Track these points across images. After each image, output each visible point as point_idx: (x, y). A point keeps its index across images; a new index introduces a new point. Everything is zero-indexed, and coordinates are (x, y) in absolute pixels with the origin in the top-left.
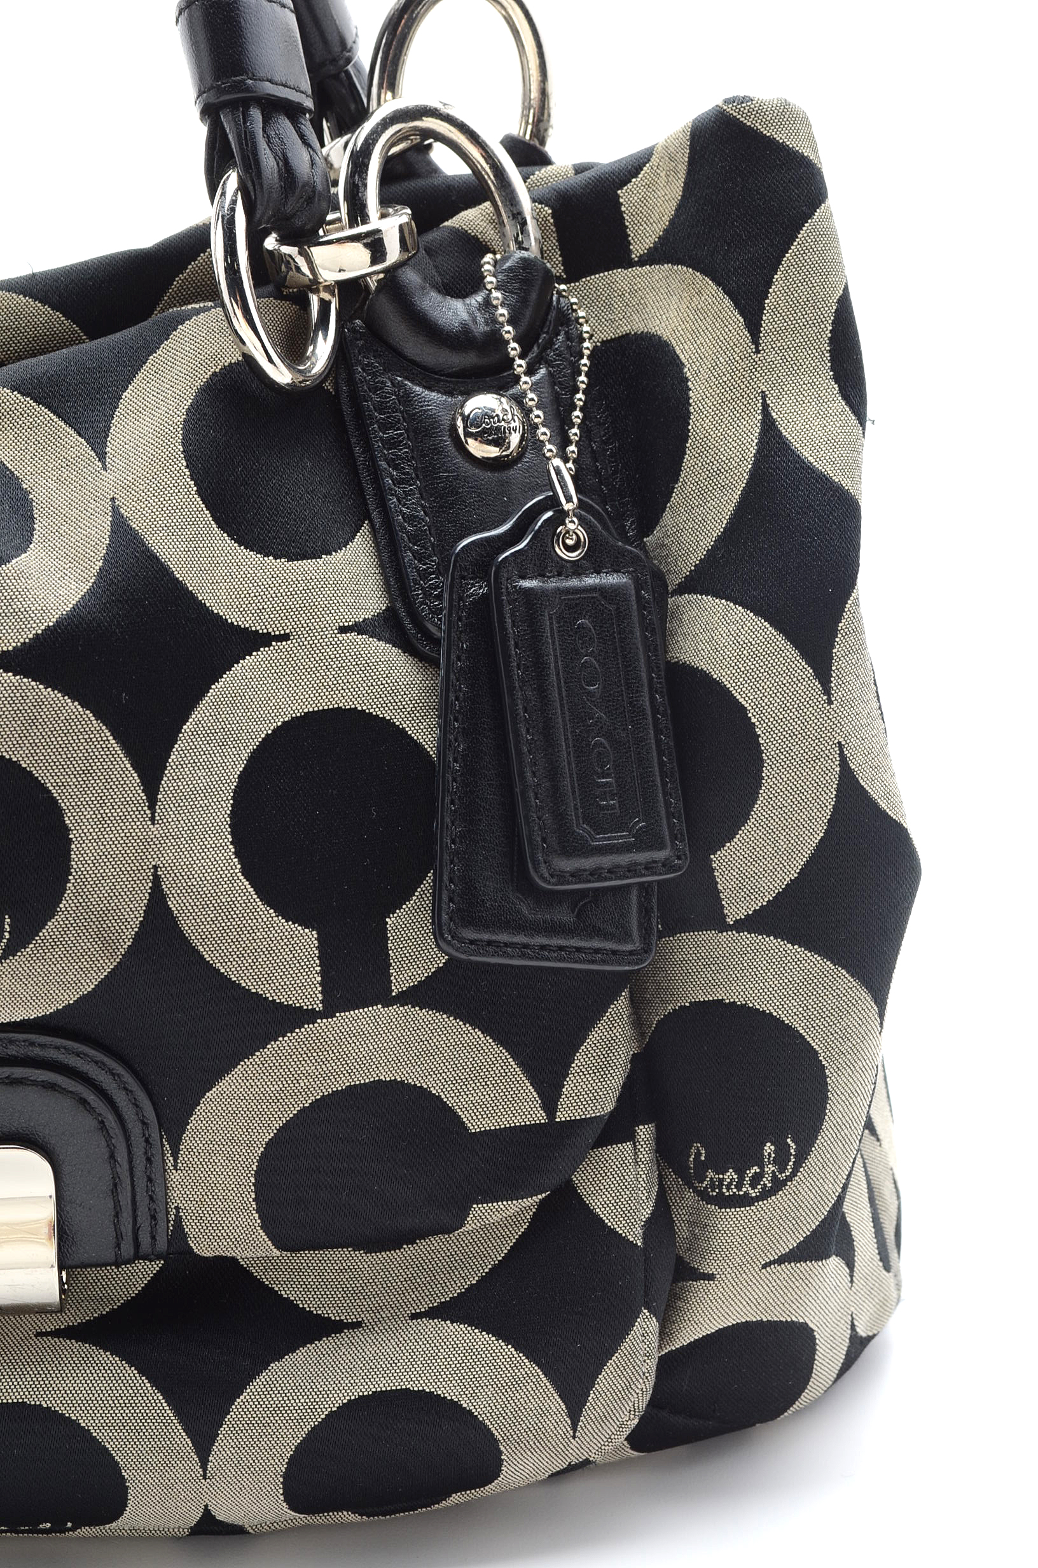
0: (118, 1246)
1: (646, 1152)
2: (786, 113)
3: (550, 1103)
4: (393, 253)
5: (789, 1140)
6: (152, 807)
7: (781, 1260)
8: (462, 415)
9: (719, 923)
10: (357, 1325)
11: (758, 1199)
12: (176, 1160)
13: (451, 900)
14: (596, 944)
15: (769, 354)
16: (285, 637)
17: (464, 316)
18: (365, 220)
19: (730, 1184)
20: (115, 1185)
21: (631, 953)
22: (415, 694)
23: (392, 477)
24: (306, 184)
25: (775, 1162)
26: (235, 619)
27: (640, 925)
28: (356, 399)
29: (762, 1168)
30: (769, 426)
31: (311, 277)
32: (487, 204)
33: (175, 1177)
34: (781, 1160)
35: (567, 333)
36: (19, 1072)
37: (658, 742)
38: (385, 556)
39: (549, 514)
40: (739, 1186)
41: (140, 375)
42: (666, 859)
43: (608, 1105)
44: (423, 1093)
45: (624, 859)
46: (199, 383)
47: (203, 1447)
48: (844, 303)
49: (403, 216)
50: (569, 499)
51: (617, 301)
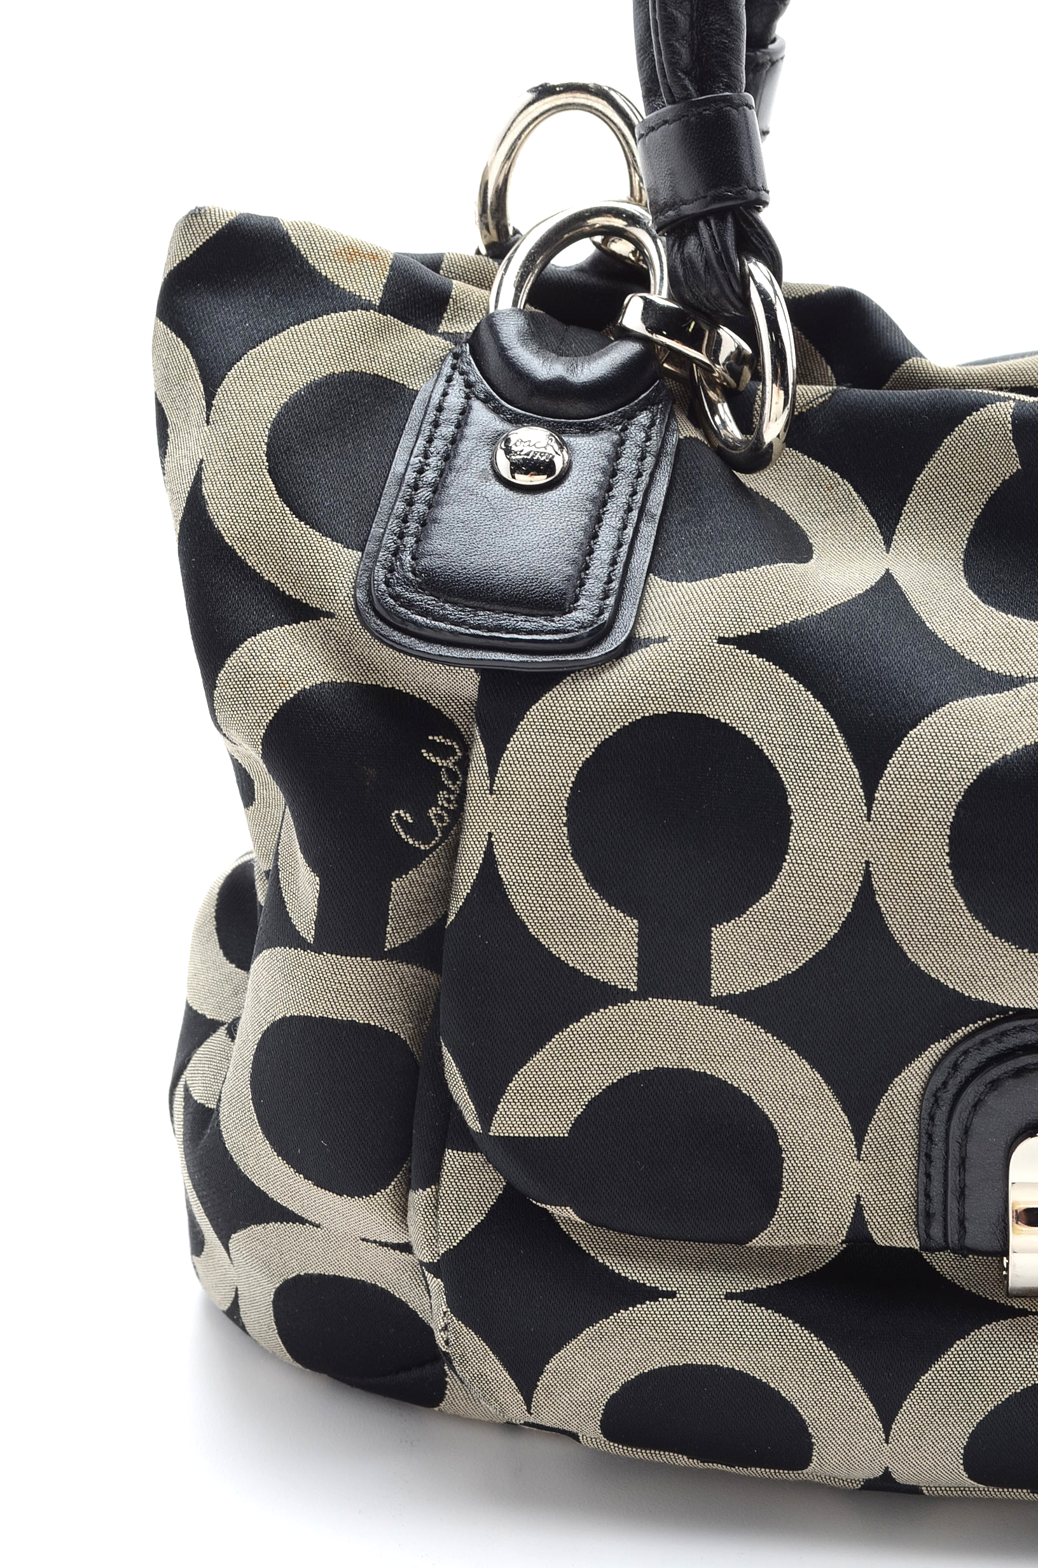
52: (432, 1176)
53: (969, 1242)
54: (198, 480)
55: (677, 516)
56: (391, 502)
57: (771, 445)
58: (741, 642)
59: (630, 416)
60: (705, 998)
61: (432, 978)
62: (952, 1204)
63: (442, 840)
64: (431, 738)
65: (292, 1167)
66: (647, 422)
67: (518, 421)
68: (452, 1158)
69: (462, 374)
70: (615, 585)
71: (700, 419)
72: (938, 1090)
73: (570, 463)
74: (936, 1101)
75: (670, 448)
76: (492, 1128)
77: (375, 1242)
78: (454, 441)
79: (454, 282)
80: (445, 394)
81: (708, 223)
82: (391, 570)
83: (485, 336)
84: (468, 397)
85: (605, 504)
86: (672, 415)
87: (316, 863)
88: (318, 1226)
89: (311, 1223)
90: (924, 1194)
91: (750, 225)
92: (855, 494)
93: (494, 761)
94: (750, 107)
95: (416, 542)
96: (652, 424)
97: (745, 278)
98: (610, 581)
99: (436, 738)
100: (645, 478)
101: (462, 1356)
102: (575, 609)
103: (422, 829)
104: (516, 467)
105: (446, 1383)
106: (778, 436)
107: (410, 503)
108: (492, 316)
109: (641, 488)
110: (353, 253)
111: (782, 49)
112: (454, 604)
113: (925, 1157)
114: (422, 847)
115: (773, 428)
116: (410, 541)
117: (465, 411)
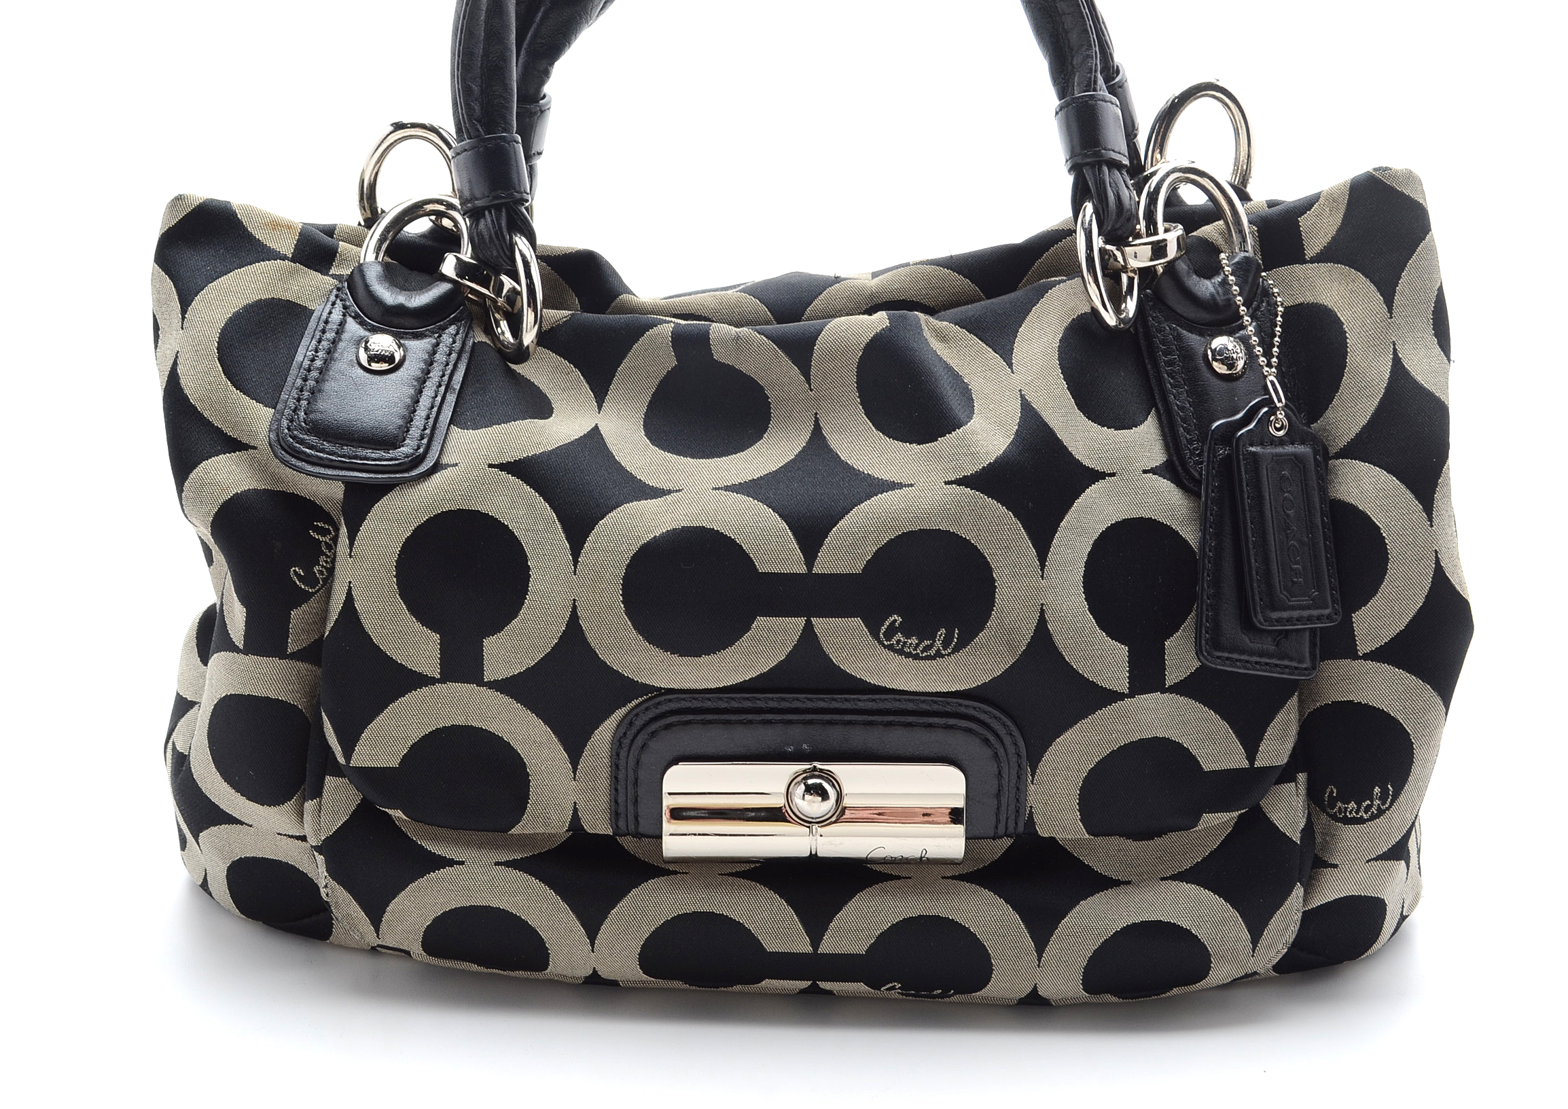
0: (996, 827)
1: (1302, 790)
2: (1410, 177)
3: (1251, 757)
4: (1172, 251)
5: (1389, 786)
6: (1042, 570)
7: (1376, 859)
8: (1211, 348)
9: (1355, 656)
10: (1128, 883)
11: (1368, 820)
12: (1033, 777)
13: (1207, 632)
14: (1286, 663)
15: (1397, 319)
16: (1113, 475)
17: (1212, 290)
18: (1156, 233)
19: (1352, 810)
20: (999, 791)
21: (1306, 669)
22: (1184, 511)
23: (1170, 383)
24: (1128, 211)
25: (1380, 799)
26: (1087, 462)
27: (1310, 652)
28: (1148, 337)
29: (1372, 802)
30: (1397, 362)
31: (1123, 264)
32: (1221, 222)
33: (1032, 788)
34: (1383, 798)
35: (1268, 302)
36: (952, 721)
37: (1325, 544)
38: (1166, 430)
39: (1266, 409)
40: (1357, 813)
41: (1028, 318)
42: (1329, 615)
43: (1283, 760)
44: (1180, 745)
45: (1306, 613)
46: (1065, 325)
47: (1041, 946)
48: (1440, 289)
49: (1179, 231)
50: (1280, 400)
51: (1296, 283)
52: (317, 793)
53: (641, 830)
54: (175, 364)
55: (469, 391)
56: (294, 378)
57: (528, 347)
58: (502, 467)
59: (444, 328)
60: (480, 683)
61: (319, 672)
62: (631, 807)
63: (323, 586)
64: (315, 523)
65: (234, 789)
66: (454, 332)
67: (374, 330)
68: (330, 781)
69: (341, 300)
70: (428, 431)
71: (489, 331)
72: (621, 738)
73: (404, 357)
74: (620, 744)
75: (468, 348)
76: (352, 762)
77: (285, 835)
78: (334, 342)
79: (340, 243)
80: (330, 313)
81: (490, 212)
82: (291, 421)
83: (357, 278)
84: (344, 315)
85: (425, 382)
86: (470, 328)
87: (243, 600)
88: (251, 826)
89: (246, 824)
90: (615, 801)
91: (517, 214)
92: (582, 377)
93: (352, 538)
94: (517, 143)
95: (308, 404)
96: (457, 333)
97: (512, 246)
98: (425, 429)
99: (319, 524)
100: (450, 367)
101: (336, 903)
102: (403, 446)
103: (310, 579)
104: (372, 359)
105: (333, 924)
106: (532, 342)
107: (305, 380)
108: (361, 265)
109: (448, 372)
110: (276, 225)
111: (549, 102)
112: (329, 442)
113: (615, 779)
114: (310, 590)
115: (529, 337)
116: (304, 403)
117: (342, 324)
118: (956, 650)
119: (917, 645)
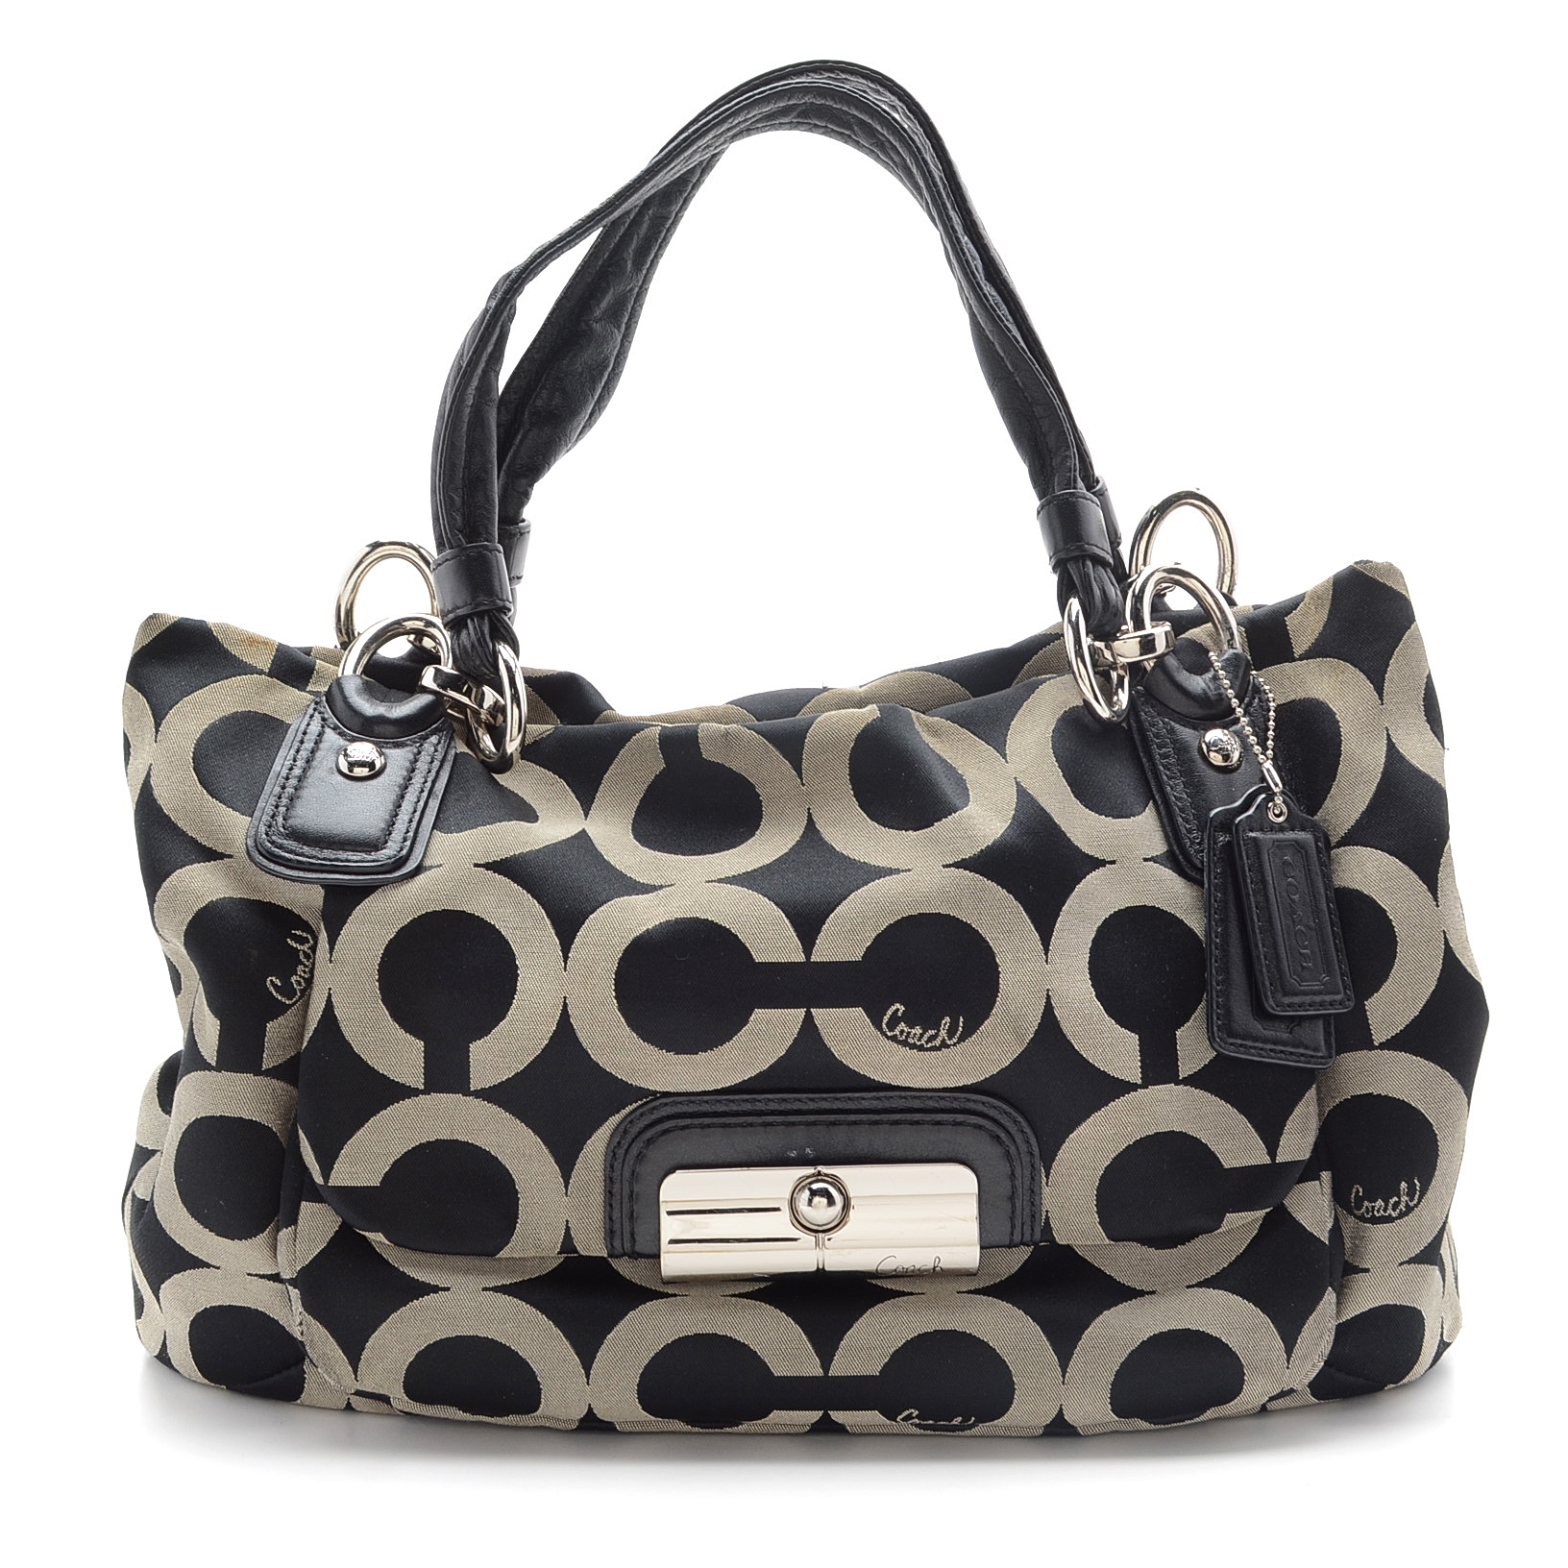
0: (1012, 1234)
1: (1327, 1189)
2: (1391, 570)
3: (1272, 1152)
4: (1161, 646)
5: (1416, 1181)
6: (1046, 954)
7: (1409, 1262)
8: (1204, 741)
9: (1369, 1046)
10: (1153, 1293)
11: (1397, 1218)
12: (1048, 1178)
13: (1218, 1019)
14: (1302, 1051)
15: (1389, 705)
16: (1113, 862)
17: (1203, 685)
18: (1143, 628)
19: (1379, 1209)
20: (1013, 1193)
21: (1322, 1057)
22: (1188, 900)
23: (1166, 775)
24: (1114, 606)
25: (1408, 1194)
26: (1086, 850)
27: (1325, 1041)
28: (1142, 731)
29: (1399, 1198)
30: (1391, 746)
31: (1111, 659)
32: (1210, 625)
33: (1046, 1190)
34: (1411, 1194)
35: (1259, 698)
36: (960, 1118)
37: (1333, 931)
38: (1165, 820)
39: (1263, 796)
40: (1385, 1211)
41: (1020, 712)
42: (1341, 1000)
43: (1305, 1155)
44: (1198, 1141)
45: (1318, 999)
46: (1057, 716)
47: (1064, 1359)
48: (1429, 677)
49: (1167, 627)
50: (1276, 785)
51: (1287, 682)
52: (292, 1220)
53: (638, 1248)
54: (148, 776)
55: (452, 798)
56: (271, 787)
57: (512, 754)
58: (488, 866)
59: (425, 738)
60: (467, 1093)
61: (295, 1092)
62: (626, 1223)
63: (300, 998)
65: (202, 1224)
66: (436, 742)
67: (353, 740)
68: (306, 1208)
69: (320, 713)
70: (411, 834)
71: (472, 742)
72: (615, 1147)
73: (386, 764)
74: (614, 1155)
75: (450, 757)
76: (331, 1181)
77: (256, 1275)
78: (313, 752)
79: (318, 661)
80: (308, 725)
81: (473, 620)
82: (270, 827)
83: (335, 690)
84: (323, 727)
85: (407, 788)
86: (452, 738)
87: (216, 1010)
88: (218, 1268)
89: (214, 1267)
90: (609, 1218)
91: (500, 621)
92: (567, 787)
93: (332, 943)
94: (500, 552)
95: (287, 810)
96: (439, 742)
97: (495, 655)
98: (408, 832)
100: (433, 773)
101: (312, 1341)
102: (385, 848)
103: (287, 990)
104: (352, 765)
105: (305, 1378)
106: (516, 749)
107: (283, 787)
108: (340, 678)
109: (430, 780)
110: (253, 641)
111: (529, 526)
112: (308, 846)
113: (609, 1193)
114: (287, 1002)
115: (512, 747)
116: (282, 809)
117: (321, 735)
118: (962, 1039)
119: (922, 1035)
